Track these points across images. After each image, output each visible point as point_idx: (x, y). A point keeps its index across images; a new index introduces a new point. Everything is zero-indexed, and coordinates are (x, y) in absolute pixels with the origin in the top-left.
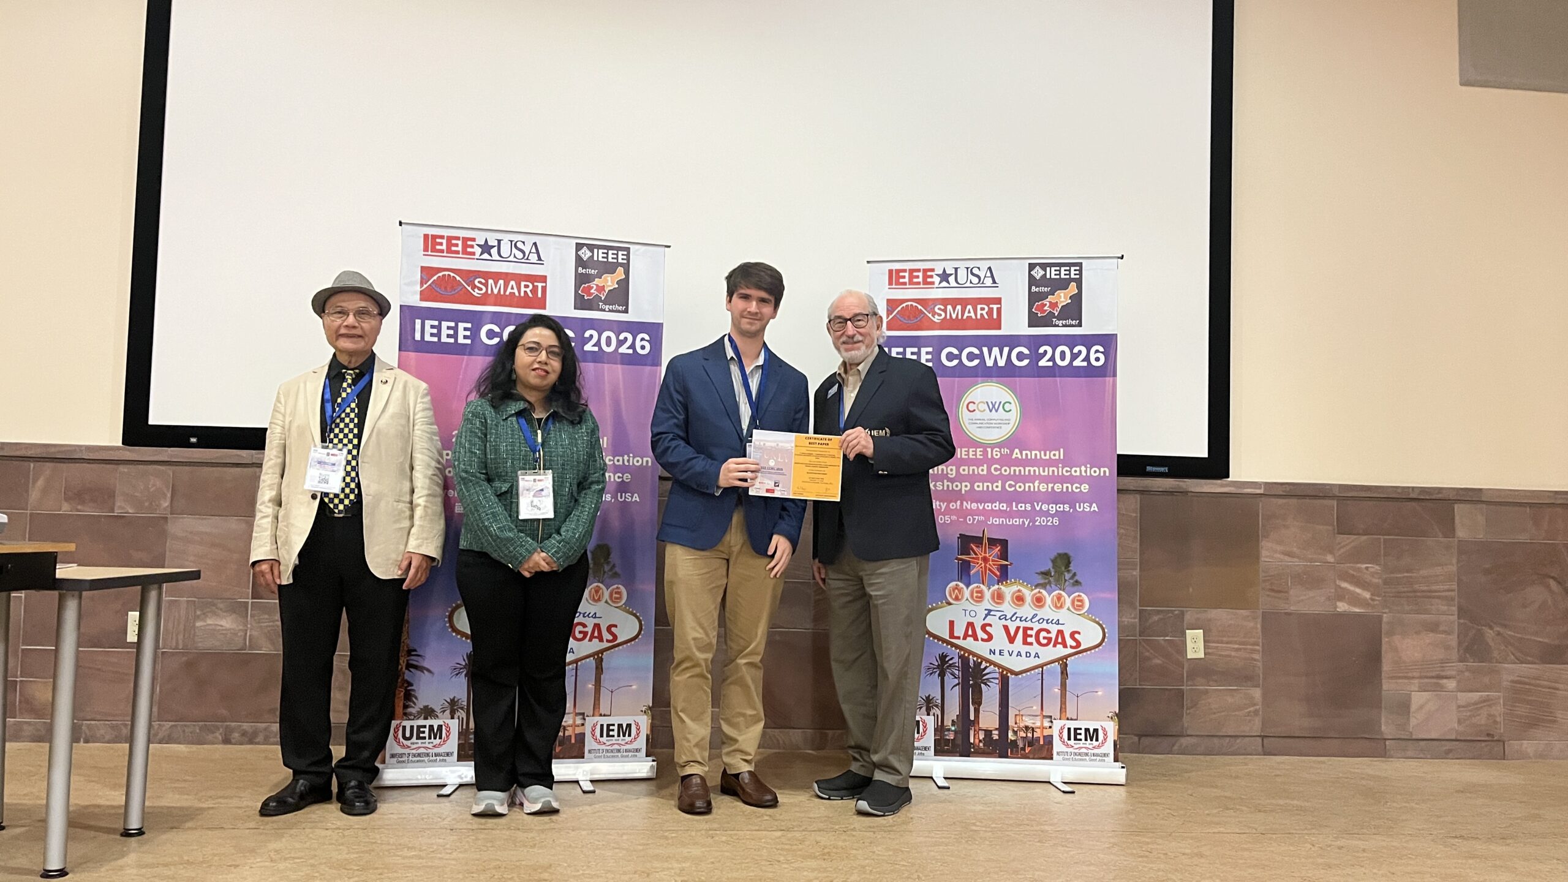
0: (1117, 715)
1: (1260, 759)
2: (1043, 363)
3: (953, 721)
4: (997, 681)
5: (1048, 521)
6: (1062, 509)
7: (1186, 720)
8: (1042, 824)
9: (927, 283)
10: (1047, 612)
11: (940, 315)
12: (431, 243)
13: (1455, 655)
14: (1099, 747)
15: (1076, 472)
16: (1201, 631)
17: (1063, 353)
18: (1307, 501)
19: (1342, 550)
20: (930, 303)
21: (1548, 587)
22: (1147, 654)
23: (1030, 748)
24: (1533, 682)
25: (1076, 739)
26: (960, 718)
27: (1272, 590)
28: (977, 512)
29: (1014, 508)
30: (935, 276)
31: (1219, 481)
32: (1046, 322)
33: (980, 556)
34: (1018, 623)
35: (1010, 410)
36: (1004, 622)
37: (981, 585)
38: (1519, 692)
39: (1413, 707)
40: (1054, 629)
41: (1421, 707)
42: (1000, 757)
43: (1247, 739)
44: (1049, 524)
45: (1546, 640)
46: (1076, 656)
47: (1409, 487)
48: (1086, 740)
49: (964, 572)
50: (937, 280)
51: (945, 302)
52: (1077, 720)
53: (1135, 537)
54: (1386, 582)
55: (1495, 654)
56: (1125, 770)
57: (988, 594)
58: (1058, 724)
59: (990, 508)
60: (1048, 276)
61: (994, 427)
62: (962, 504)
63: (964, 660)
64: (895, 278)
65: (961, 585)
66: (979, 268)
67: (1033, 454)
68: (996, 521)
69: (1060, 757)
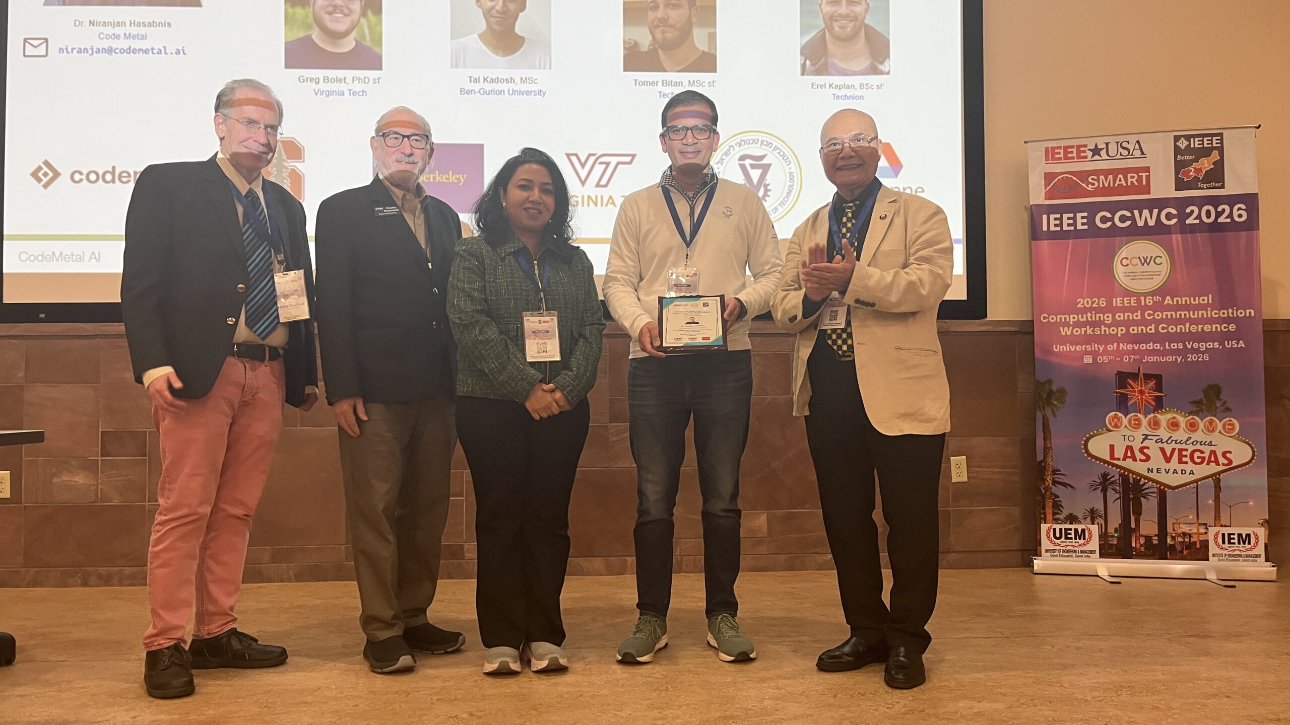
2: (1190, 221)
3: (1116, 529)
4: (1155, 495)
5: (1198, 358)
6: (1211, 347)
9: (1081, 157)
10: (1199, 436)
11: (1094, 184)
14: (1251, 549)
15: (1224, 314)
17: (1208, 212)
20: (1084, 175)
23: (1187, 551)
25: (1229, 543)
26: (1122, 526)
28: (1133, 352)
29: (1167, 347)
30: (1088, 151)
32: (1192, 185)
33: (1136, 390)
34: (1173, 445)
35: (1161, 263)
36: (1160, 445)
37: (1139, 414)
40: (1207, 450)
42: (1160, 558)
44: (1199, 360)
46: (1229, 472)
48: (1239, 543)
49: (1123, 404)
50: (1090, 154)
51: (1097, 173)
52: (1230, 526)
56: (1276, 568)
57: (1145, 421)
58: (1212, 531)
59: (1145, 348)
60: (1192, 146)
61: (1147, 279)
62: (1118, 345)
63: (1125, 478)
64: (1050, 155)
65: (1120, 414)
66: (1128, 142)
67: (1183, 300)
68: (1150, 359)
69: (1216, 559)
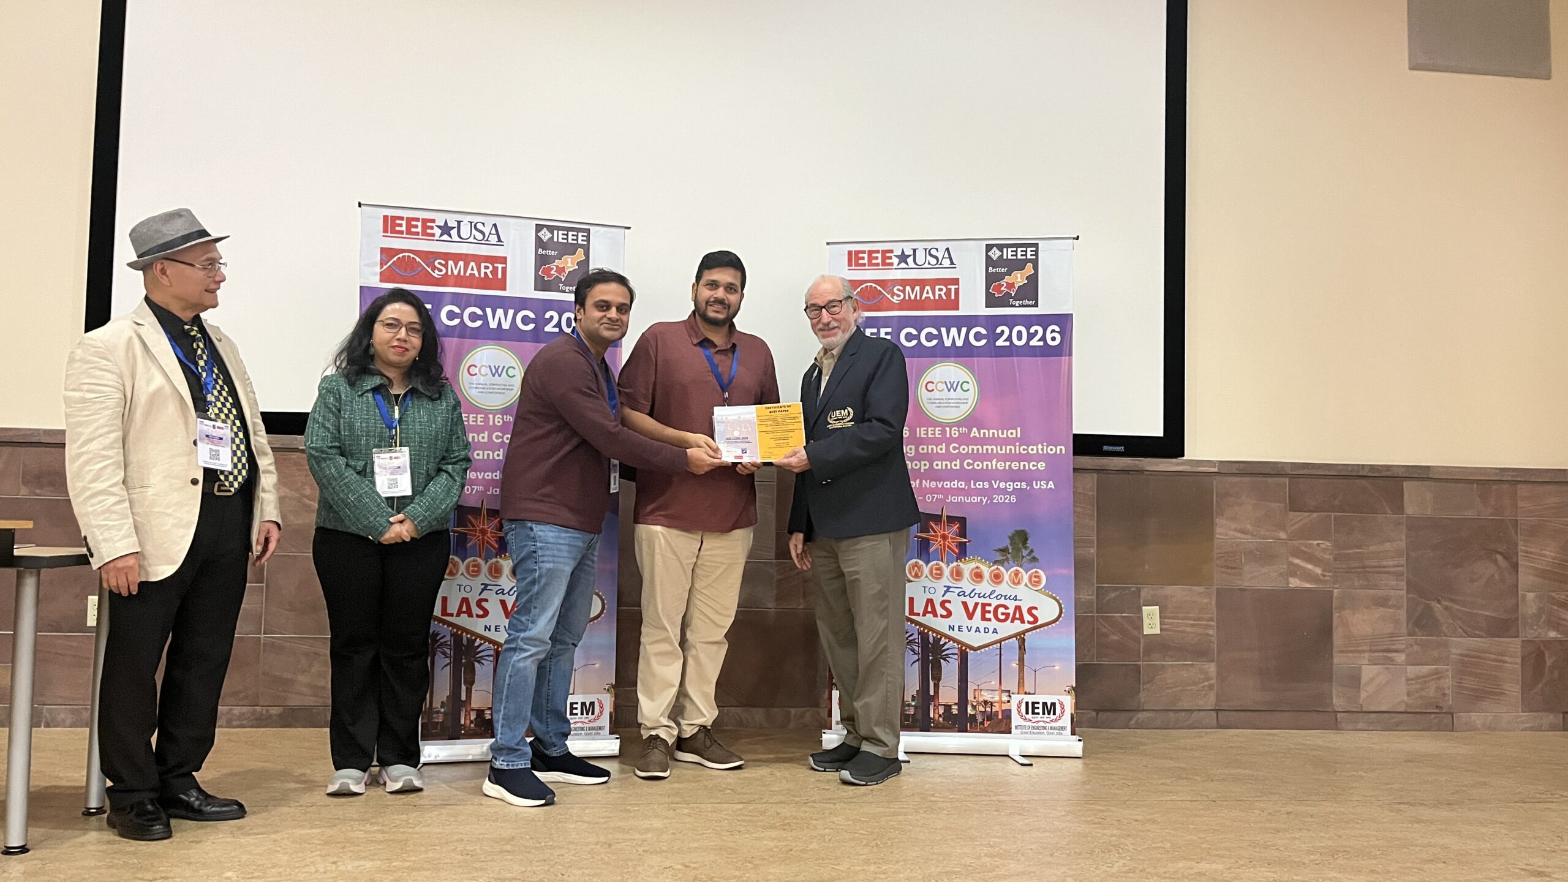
0: (1073, 688)
1: (1215, 732)
2: (1000, 343)
3: (913, 696)
4: (956, 657)
5: (1005, 499)
6: (1019, 487)
7: (1143, 696)
8: (999, 795)
9: (886, 264)
10: (1004, 588)
11: (899, 296)
12: (390, 225)
13: (1404, 630)
14: (1056, 720)
15: (1033, 450)
16: (1158, 607)
17: (1020, 334)
18: (1260, 479)
19: (1293, 528)
20: (889, 284)
21: (1495, 561)
22: (1104, 630)
23: (989, 722)
24: (1482, 655)
25: (1033, 713)
26: (920, 694)
27: (1229, 568)
28: (936, 491)
29: (972, 487)
30: (893, 257)
31: (1174, 460)
32: (1003, 302)
33: (939, 534)
34: (977, 599)
35: (968, 390)
36: (963, 599)
37: (940, 563)
38: (1467, 665)
39: (1364, 680)
40: (1013, 606)
41: (1372, 680)
42: (959, 731)
43: (1202, 713)
44: (1006, 501)
45: (1492, 615)
46: (1034, 631)
47: (1359, 465)
48: (1044, 713)
49: (924, 550)
50: (895, 261)
51: (904, 283)
52: (1034, 694)
53: (1093, 515)
54: (1336, 559)
55: (1444, 628)
56: (1082, 743)
57: (947, 571)
58: (1016, 699)
59: (949, 486)
60: (1005, 257)
61: (953, 407)
62: (921, 483)
63: (924, 636)
64: (854, 259)
65: (921, 562)
66: (937, 249)
67: (991, 433)
68: (955, 499)
69: (1019, 731)
